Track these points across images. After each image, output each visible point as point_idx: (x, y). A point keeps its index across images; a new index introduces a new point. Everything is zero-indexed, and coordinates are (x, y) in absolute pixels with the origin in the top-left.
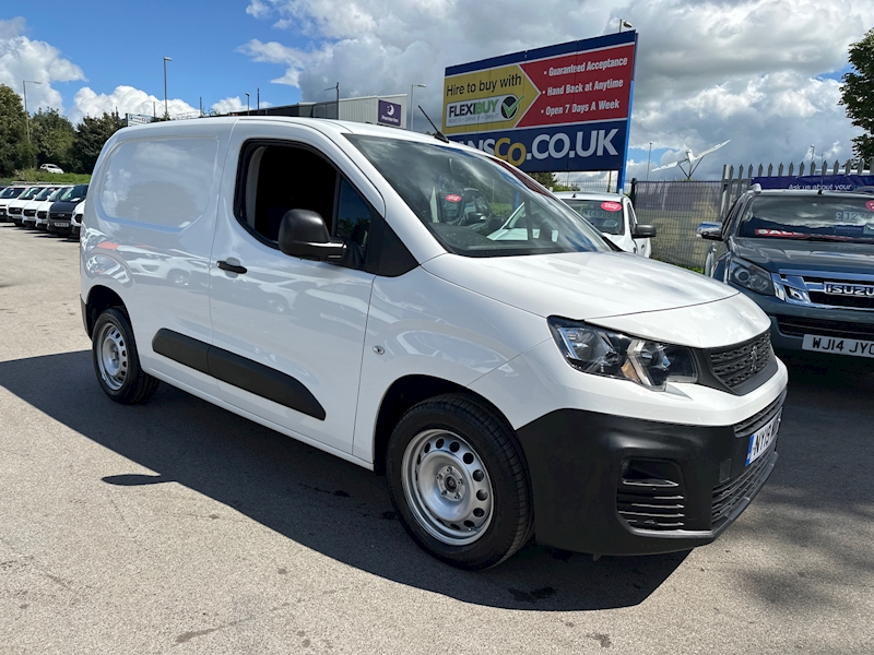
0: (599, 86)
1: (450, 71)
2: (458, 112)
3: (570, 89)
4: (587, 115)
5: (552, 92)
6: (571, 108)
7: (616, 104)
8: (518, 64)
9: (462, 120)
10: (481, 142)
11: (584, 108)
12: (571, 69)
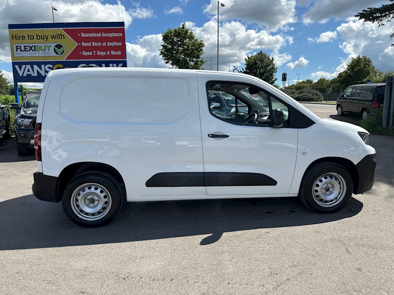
0: (110, 44)
1: (11, 26)
2: (23, 49)
3: (94, 44)
4: (105, 57)
5: (83, 44)
6: (96, 53)
8: (61, 29)
10: (43, 66)
11: (103, 53)
12: (94, 35)
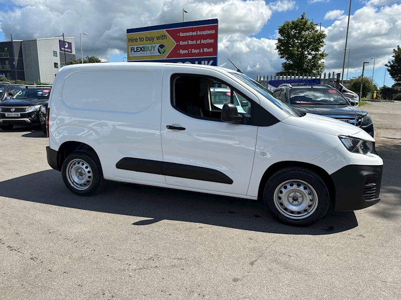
0: (203, 42)
1: (129, 31)
2: (135, 50)
3: (190, 42)
4: (199, 54)
5: (182, 43)
6: (191, 51)
7: (211, 50)
8: (164, 30)
11: (197, 51)
12: (190, 34)
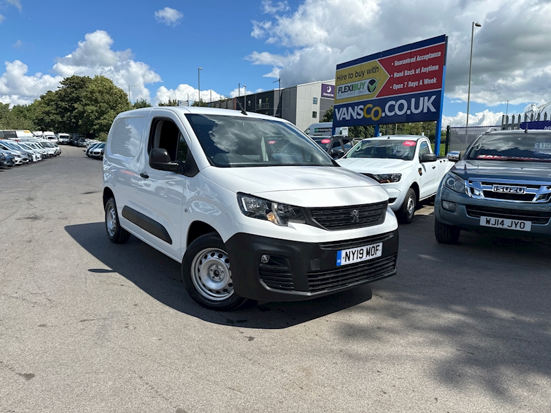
0: (424, 70)
1: (339, 67)
2: (343, 90)
3: (407, 73)
4: (418, 88)
5: (396, 75)
6: (407, 84)
7: (434, 81)
8: (377, 60)
9: (346, 95)
10: (356, 107)
11: (415, 84)
12: (407, 61)
